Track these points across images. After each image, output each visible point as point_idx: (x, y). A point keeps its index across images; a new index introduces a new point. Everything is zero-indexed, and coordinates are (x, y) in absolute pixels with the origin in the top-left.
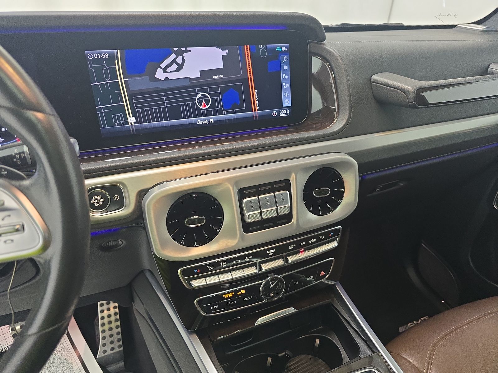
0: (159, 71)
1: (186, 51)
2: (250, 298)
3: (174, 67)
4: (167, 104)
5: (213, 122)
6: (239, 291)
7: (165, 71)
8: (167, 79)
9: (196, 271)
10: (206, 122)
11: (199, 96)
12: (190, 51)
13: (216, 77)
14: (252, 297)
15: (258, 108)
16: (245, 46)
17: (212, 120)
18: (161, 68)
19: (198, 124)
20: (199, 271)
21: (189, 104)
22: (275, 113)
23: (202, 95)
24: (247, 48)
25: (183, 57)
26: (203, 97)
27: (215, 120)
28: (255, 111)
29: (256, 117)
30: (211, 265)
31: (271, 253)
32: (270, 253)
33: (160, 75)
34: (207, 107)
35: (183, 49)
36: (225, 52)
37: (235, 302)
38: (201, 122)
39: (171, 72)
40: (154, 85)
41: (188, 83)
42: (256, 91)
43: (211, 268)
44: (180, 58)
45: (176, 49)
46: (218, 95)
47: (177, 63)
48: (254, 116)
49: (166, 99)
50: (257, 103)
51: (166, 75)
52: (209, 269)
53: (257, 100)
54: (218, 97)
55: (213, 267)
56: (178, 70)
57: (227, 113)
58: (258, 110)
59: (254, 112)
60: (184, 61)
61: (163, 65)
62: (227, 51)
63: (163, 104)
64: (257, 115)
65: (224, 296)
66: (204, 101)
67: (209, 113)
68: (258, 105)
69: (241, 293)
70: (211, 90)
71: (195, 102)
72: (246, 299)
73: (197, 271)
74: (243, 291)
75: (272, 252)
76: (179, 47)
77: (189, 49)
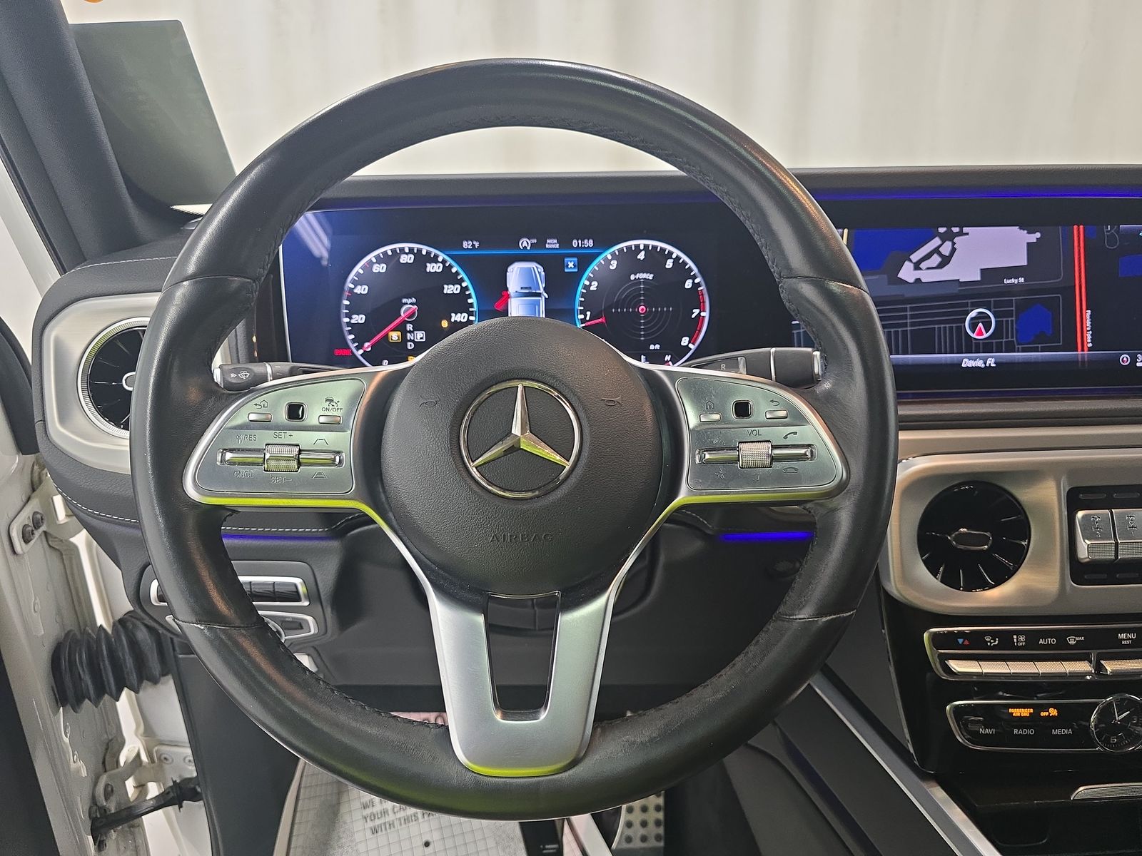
0: (908, 266)
1: (961, 234)
2: (1066, 731)
3: (936, 260)
4: (913, 324)
5: (993, 365)
6: (1046, 708)
7: (917, 266)
8: (918, 280)
9: (960, 641)
10: (980, 363)
11: (973, 314)
12: (967, 234)
13: (1009, 281)
14: (1070, 731)
15: (1090, 345)
16: (1075, 227)
17: (991, 362)
18: (911, 261)
19: (963, 366)
20: (967, 643)
21: (951, 328)
22: (1125, 359)
23: (979, 313)
24: (1079, 230)
25: (954, 244)
26: (981, 316)
27: (998, 361)
28: (1083, 350)
29: (1083, 362)
30: (993, 634)
31: (1127, 640)
32: (1124, 640)
33: (907, 273)
34: (986, 335)
35: (956, 230)
36: (1034, 237)
37: (1032, 732)
38: (971, 364)
39: (928, 268)
40: (894, 291)
41: (956, 290)
42: (1089, 311)
43: (992, 641)
44: (948, 244)
45: (942, 230)
46: (1009, 314)
47: (940, 254)
48: (1080, 360)
49: (912, 317)
50: (1089, 336)
51: (918, 274)
52: (989, 644)
53: (1089, 329)
54: (1010, 319)
55: (997, 642)
56: (941, 266)
57: (1024, 350)
58: (1090, 349)
59: (1080, 352)
60: (954, 250)
61: (915, 257)
62: (1038, 235)
63: (905, 325)
64: (1086, 360)
65: (1010, 710)
66: (980, 325)
67: (986, 347)
68: (1091, 339)
69: (1050, 713)
70: (997, 304)
71: (962, 325)
72: (1057, 732)
73: (964, 642)
74: (1053, 712)
75: (1129, 639)
76: (949, 227)
77: (965, 230)
